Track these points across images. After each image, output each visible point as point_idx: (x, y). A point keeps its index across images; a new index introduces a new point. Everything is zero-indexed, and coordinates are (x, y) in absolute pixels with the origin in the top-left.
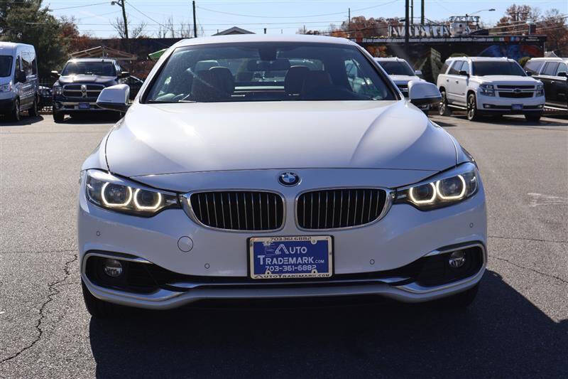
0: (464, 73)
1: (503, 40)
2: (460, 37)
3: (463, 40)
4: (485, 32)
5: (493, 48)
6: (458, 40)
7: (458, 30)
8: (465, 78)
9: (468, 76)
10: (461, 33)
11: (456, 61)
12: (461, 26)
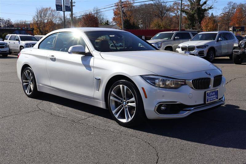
0: (17, 40)
1: (20, 29)
2: (5, 27)
3: (6, 28)
4: (12, 26)
5: (17, 31)
6: (5, 28)
7: (4, 25)
8: (18, 41)
9: (19, 41)
10: (5, 26)
11: (12, 36)
12: (5, 23)
